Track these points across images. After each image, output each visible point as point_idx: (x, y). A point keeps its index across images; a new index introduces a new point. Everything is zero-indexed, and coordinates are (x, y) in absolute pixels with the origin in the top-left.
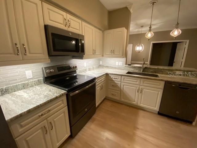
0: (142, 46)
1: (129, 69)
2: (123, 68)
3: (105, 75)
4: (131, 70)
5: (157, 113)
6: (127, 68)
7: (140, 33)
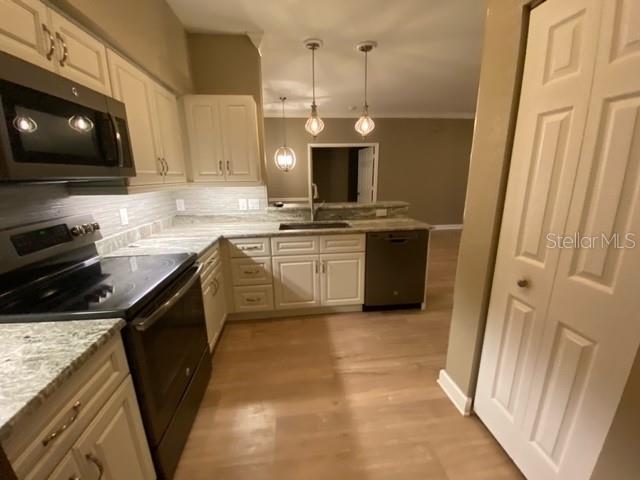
0: (289, 153)
1: (279, 218)
2: (262, 218)
3: (217, 245)
4: (288, 219)
5: (360, 309)
6: (273, 215)
7: (280, 115)
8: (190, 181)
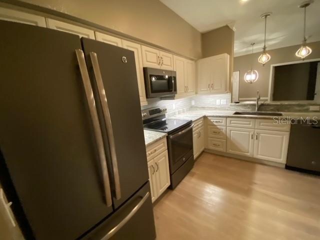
1: (236, 109)
2: (227, 108)
6: (233, 107)
8: (196, 93)
